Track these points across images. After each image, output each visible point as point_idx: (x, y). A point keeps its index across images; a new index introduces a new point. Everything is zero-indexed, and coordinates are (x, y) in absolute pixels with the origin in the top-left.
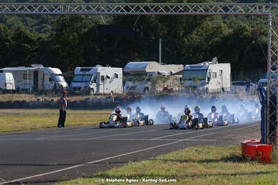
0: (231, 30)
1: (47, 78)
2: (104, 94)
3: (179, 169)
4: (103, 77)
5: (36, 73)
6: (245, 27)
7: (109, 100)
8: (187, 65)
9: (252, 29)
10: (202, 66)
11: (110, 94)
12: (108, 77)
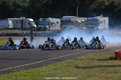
0: (108, 3)
1: (27, 23)
2: (53, 30)
3: (87, 63)
4: (52, 23)
5: (22, 21)
6: (115, 1)
7: (54, 33)
8: (89, 18)
9: (118, 2)
10: (96, 19)
11: (55, 30)
12: (54, 23)
